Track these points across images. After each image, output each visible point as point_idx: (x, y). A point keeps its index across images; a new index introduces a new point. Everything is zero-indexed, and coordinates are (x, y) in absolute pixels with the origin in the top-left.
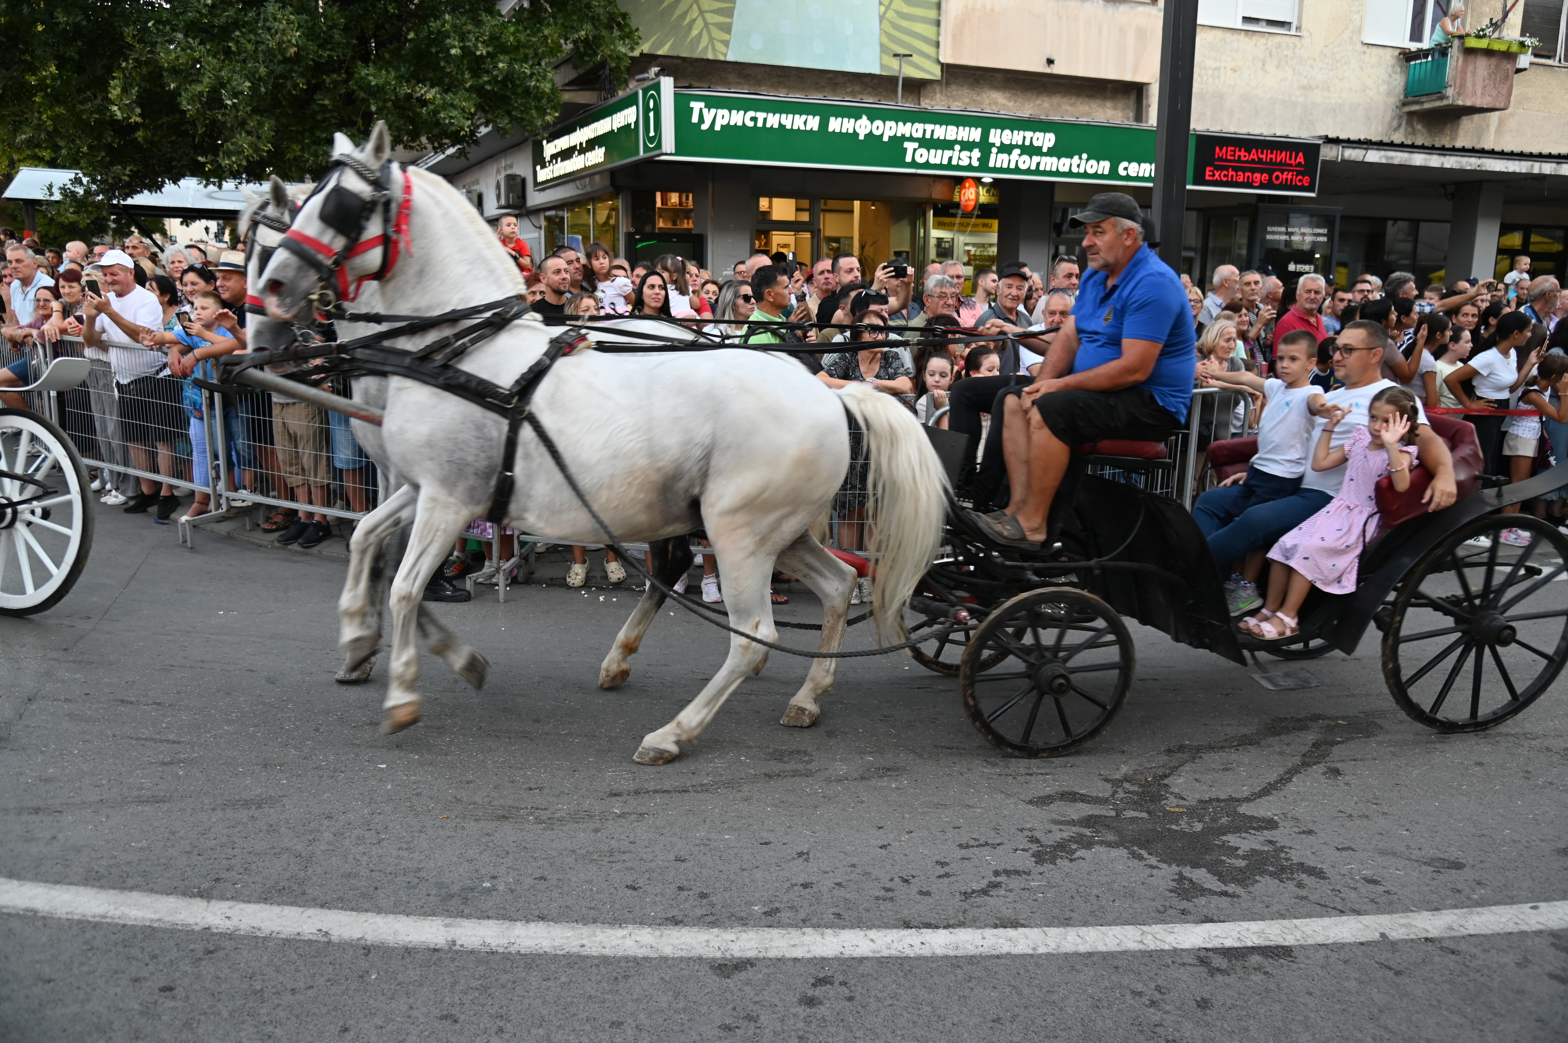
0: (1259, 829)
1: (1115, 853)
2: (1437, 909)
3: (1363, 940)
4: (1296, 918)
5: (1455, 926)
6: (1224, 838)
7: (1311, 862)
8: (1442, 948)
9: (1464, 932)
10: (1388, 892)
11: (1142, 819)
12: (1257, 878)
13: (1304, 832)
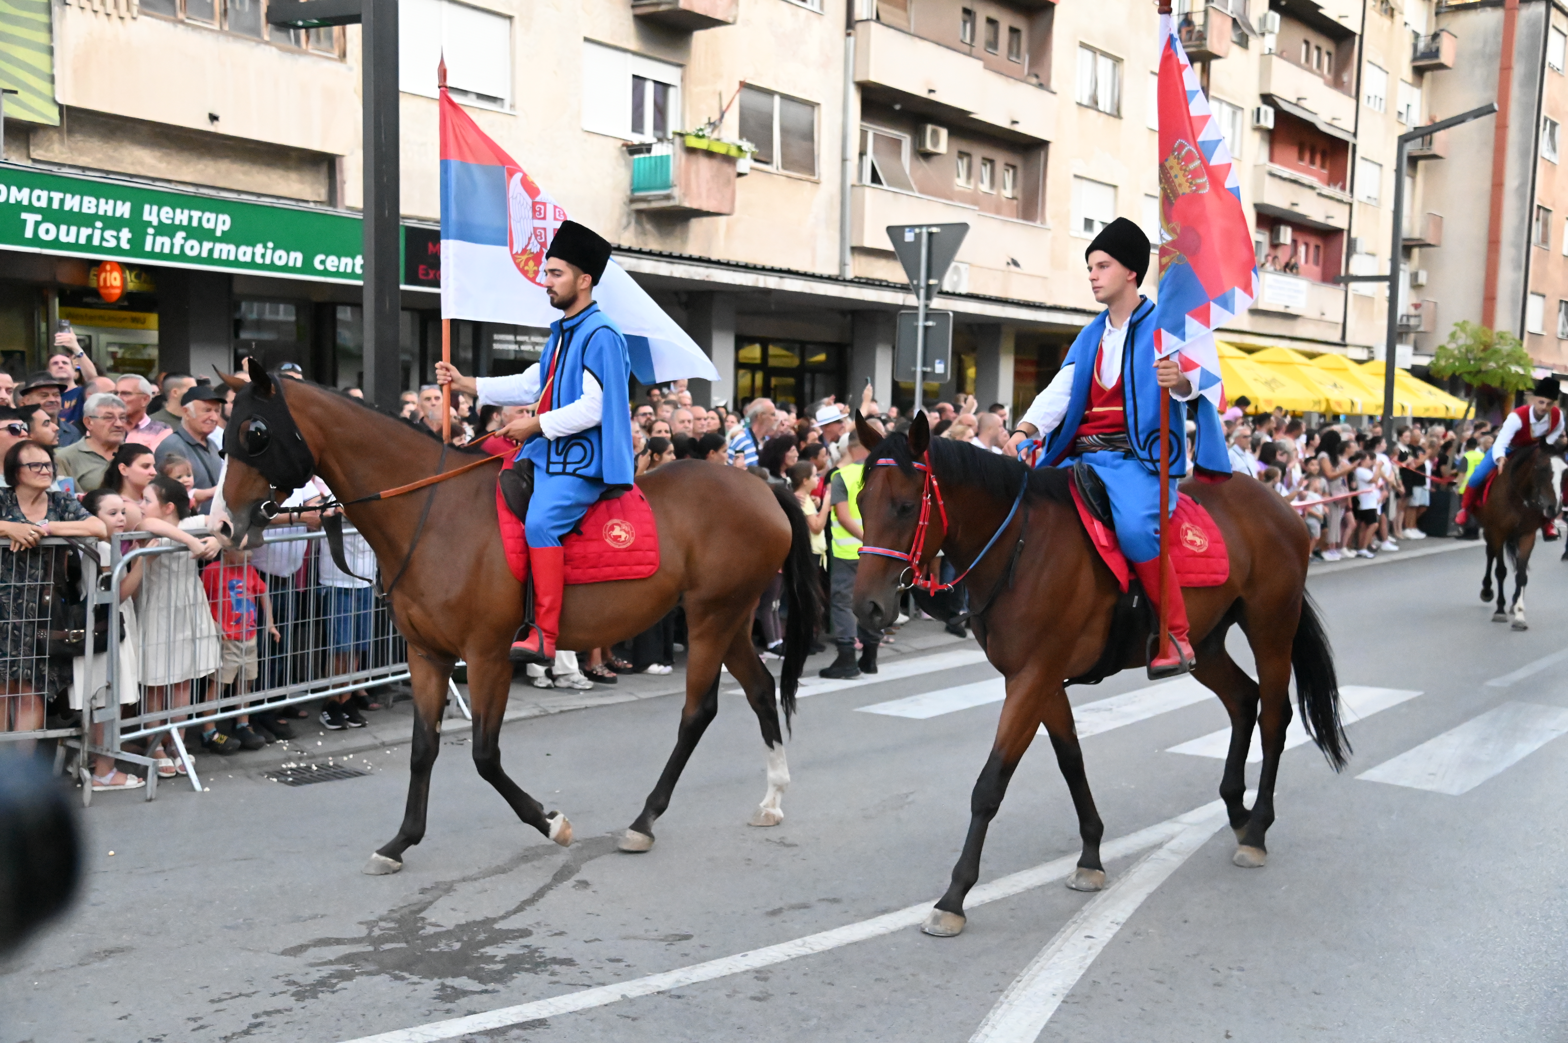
0: (515, 938)
1: (377, 979)
2: (668, 971)
3: (606, 1002)
4: (549, 997)
5: (682, 979)
6: (482, 950)
7: (562, 955)
8: (670, 996)
9: (689, 982)
10: (629, 966)
11: (401, 948)
12: (515, 975)
13: (556, 934)
